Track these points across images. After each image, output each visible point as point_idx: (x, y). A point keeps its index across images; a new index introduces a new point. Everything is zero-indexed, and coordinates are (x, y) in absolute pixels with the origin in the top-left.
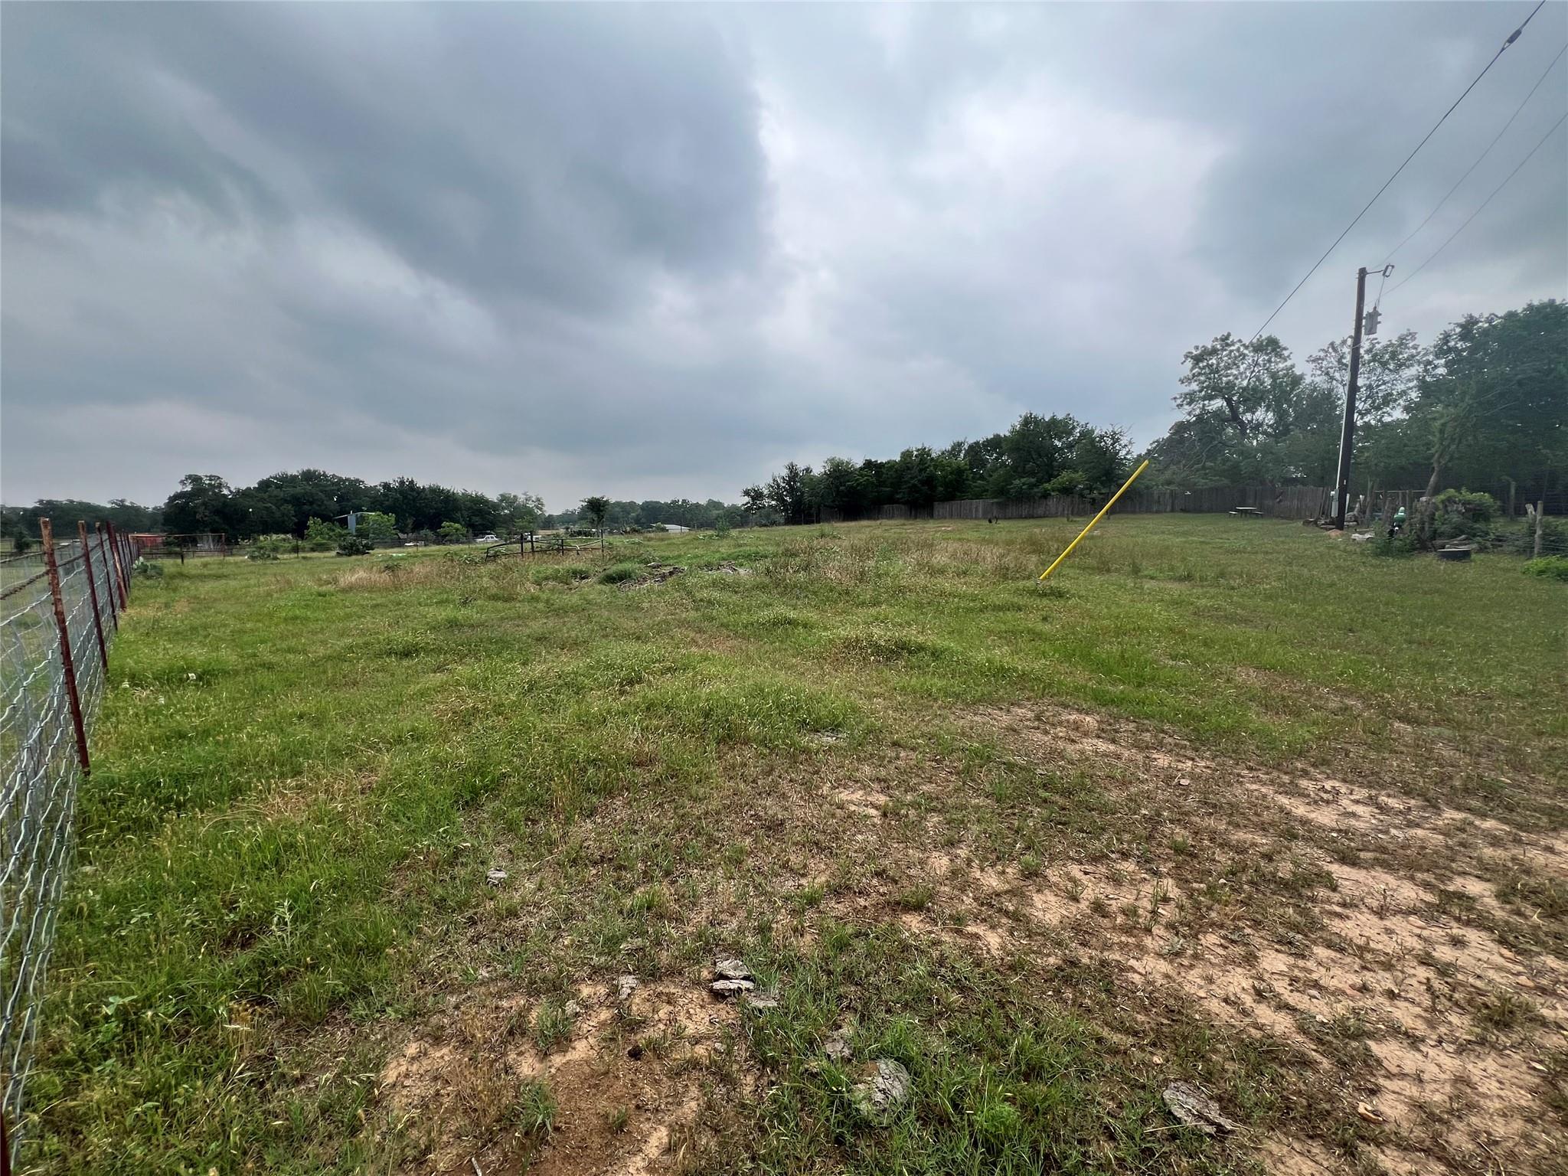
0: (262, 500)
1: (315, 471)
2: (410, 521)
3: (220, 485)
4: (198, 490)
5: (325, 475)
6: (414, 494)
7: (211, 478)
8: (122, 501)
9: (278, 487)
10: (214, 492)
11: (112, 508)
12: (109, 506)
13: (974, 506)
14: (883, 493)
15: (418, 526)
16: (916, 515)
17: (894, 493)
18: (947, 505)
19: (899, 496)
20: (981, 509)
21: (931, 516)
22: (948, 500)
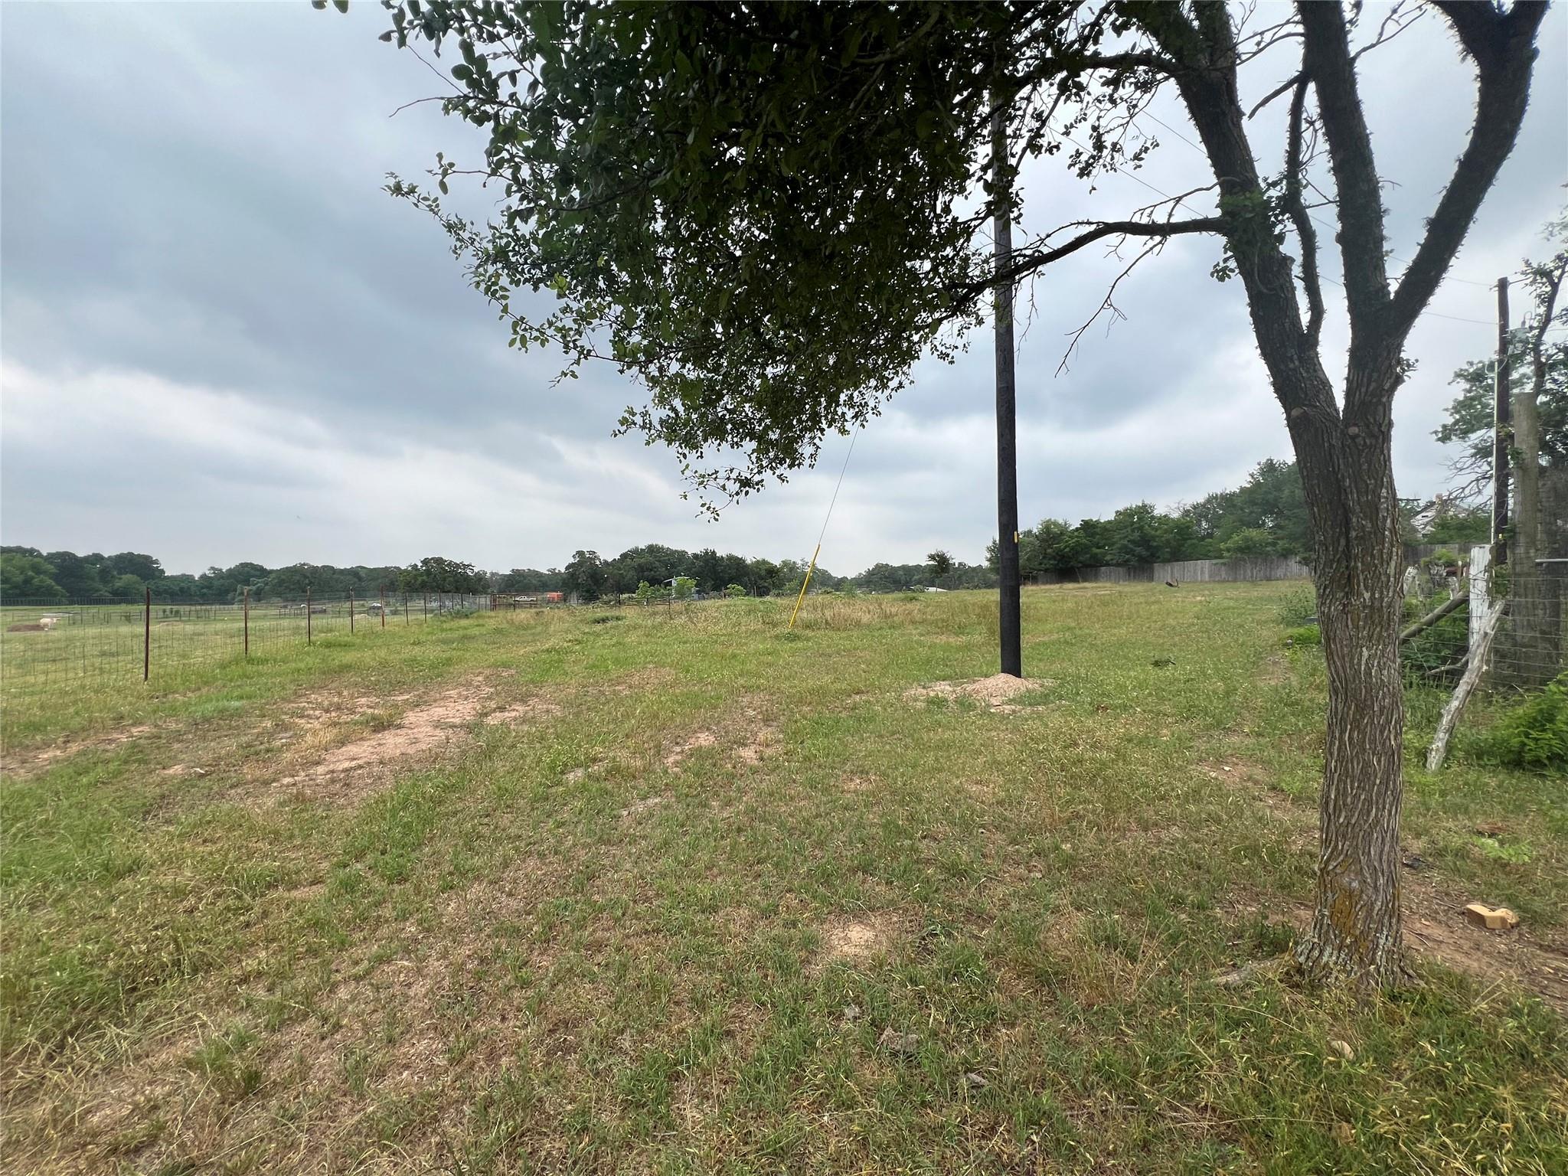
0: (618, 568)
3: (595, 558)
4: (583, 561)
6: (714, 562)
7: (590, 552)
8: (552, 569)
9: (632, 558)
10: (592, 563)
12: (548, 573)
13: (1199, 568)
14: (1096, 554)
15: (717, 588)
16: (1134, 577)
17: (1105, 554)
18: (1168, 567)
19: (1108, 558)
20: (1206, 571)
21: (1151, 579)
22: (1169, 561)
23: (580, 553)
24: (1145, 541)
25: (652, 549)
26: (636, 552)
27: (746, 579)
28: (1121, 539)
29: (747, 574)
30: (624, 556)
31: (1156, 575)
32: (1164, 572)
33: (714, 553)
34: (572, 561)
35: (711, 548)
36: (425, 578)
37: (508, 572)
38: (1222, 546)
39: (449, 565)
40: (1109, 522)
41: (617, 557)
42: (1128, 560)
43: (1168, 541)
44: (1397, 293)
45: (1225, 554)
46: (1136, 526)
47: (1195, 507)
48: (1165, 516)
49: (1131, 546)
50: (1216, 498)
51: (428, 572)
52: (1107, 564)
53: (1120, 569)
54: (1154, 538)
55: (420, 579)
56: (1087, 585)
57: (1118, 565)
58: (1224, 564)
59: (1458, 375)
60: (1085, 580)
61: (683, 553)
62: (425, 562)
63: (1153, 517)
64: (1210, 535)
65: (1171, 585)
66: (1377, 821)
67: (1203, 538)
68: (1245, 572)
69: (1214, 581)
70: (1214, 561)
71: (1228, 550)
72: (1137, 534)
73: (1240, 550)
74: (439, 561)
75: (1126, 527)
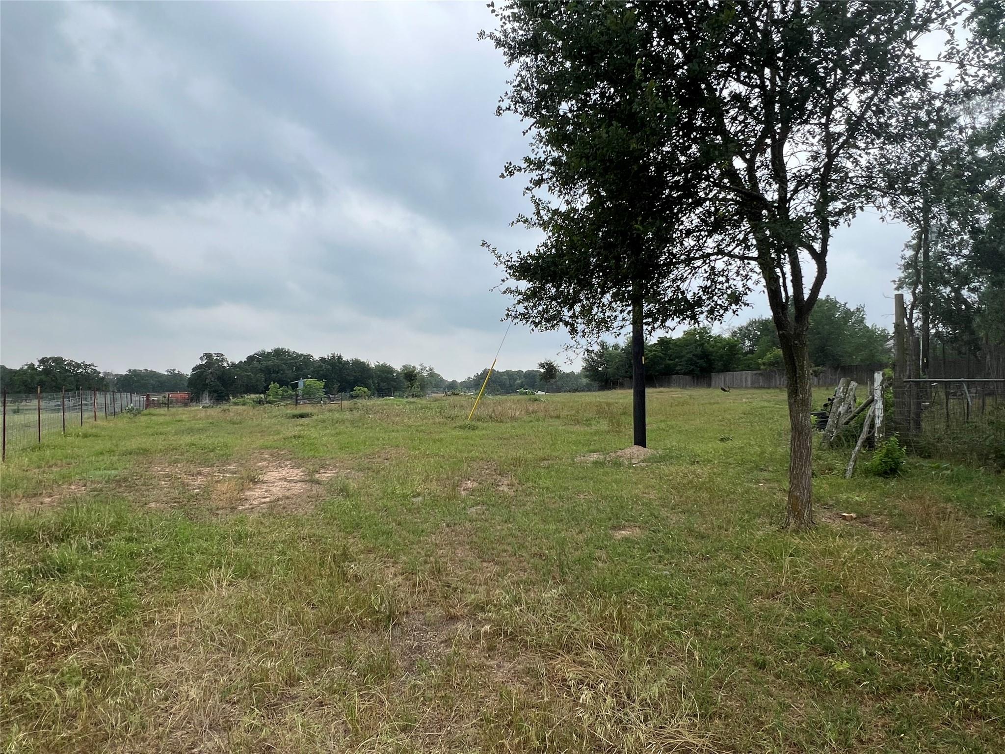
0: (246, 371)
1: (283, 349)
2: (336, 386)
3: (223, 360)
4: (210, 363)
5: (289, 352)
6: (340, 365)
7: (218, 355)
8: (174, 370)
9: (259, 361)
10: (219, 365)
11: (168, 375)
12: (166, 373)
13: (744, 377)
14: (669, 365)
15: (341, 390)
16: (697, 384)
17: (676, 365)
18: (722, 376)
19: (678, 368)
20: (749, 379)
21: (709, 385)
22: (723, 371)
23: (208, 356)
24: (705, 355)
25: (278, 353)
26: (264, 356)
27: (371, 381)
28: (687, 353)
29: (370, 377)
30: (251, 359)
31: (713, 383)
32: (719, 379)
33: (340, 357)
34: (199, 362)
35: (337, 353)
36: (43, 377)
37: (124, 372)
38: (760, 361)
39: (69, 364)
40: (679, 339)
41: (244, 359)
42: (693, 370)
43: (722, 356)
44: (808, 299)
45: (762, 367)
46: (699, 343)
47: (740, 329)
48: (719, 336)
49: (694, 358)
50: (755, 322)
51: (46, 372)
52: (677, 373)
53: (687, 377)
54: (712, 352)
55: (38, 378)
56: (662, 389)
57: (685, 374)
58: (761, 374)
59: (907, 246)
60: (661, 386)
61: (307, 358)
62: (43, 361)
63: (710, 337)
64: (751, 352)
65: (724, 390)
66: (804, 472)
67: (747, 353)
68: (775, 380)
69: (755, 388)
70: (755, 372)
71: (764, 364)
72: (699, 349)
73: (771, 364)
74: (58, 361)
75: (691, 344)
